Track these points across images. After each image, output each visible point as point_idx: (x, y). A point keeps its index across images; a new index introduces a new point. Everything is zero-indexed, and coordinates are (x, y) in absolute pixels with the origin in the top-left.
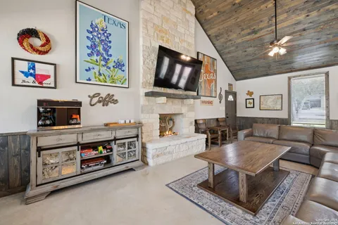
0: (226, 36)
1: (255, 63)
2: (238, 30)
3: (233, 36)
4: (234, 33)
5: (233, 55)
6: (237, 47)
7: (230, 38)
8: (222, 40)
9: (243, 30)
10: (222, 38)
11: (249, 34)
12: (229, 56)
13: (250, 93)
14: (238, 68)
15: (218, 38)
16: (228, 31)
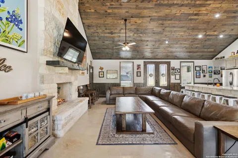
0: (95, 29)
1: (107, 51)
2: (104, 28)
3: (100, 31)
4: (101, 29)
5: (96, 42)
6: (100, 39)
7: (98, 31)
8: (92, 31)
9: (106, 29)
10: (93, 29)
11: (109, 33)
12: (94, 42)
13: (101, 68)
14: (97, 51)
15: (90, 28)
16: (98, 26)
